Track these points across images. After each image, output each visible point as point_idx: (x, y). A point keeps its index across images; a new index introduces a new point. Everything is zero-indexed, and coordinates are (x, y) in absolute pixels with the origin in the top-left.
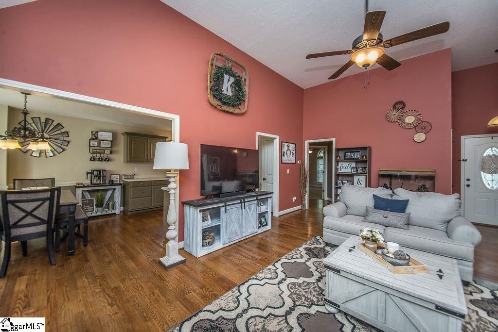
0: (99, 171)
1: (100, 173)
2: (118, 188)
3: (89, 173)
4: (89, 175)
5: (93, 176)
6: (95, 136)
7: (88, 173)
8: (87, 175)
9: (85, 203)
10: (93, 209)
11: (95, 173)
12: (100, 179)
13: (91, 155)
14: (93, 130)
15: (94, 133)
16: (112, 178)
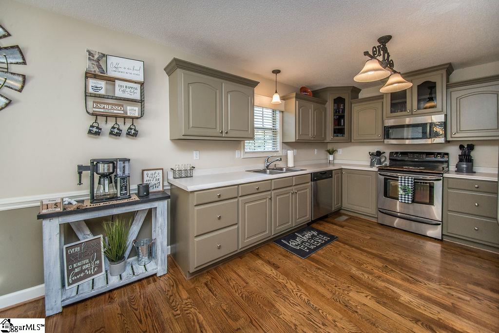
0: (113, 162)
1: (114, 168)
2: (162, 207)
3: (86, 168)
4: (86, 174)
5: (96, 177)
6: (99, 67)
7: (81, 169)
8: (80, 173)
9: (75, 254)
10: (100, 266)
11: (103, 168)
12: (116, 183)
13: (91, 120)
14: (93, 49)
15: (96, 57)
16: (146, 178)
